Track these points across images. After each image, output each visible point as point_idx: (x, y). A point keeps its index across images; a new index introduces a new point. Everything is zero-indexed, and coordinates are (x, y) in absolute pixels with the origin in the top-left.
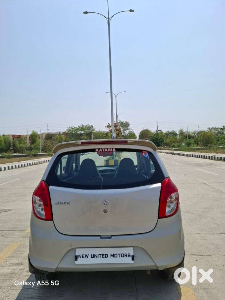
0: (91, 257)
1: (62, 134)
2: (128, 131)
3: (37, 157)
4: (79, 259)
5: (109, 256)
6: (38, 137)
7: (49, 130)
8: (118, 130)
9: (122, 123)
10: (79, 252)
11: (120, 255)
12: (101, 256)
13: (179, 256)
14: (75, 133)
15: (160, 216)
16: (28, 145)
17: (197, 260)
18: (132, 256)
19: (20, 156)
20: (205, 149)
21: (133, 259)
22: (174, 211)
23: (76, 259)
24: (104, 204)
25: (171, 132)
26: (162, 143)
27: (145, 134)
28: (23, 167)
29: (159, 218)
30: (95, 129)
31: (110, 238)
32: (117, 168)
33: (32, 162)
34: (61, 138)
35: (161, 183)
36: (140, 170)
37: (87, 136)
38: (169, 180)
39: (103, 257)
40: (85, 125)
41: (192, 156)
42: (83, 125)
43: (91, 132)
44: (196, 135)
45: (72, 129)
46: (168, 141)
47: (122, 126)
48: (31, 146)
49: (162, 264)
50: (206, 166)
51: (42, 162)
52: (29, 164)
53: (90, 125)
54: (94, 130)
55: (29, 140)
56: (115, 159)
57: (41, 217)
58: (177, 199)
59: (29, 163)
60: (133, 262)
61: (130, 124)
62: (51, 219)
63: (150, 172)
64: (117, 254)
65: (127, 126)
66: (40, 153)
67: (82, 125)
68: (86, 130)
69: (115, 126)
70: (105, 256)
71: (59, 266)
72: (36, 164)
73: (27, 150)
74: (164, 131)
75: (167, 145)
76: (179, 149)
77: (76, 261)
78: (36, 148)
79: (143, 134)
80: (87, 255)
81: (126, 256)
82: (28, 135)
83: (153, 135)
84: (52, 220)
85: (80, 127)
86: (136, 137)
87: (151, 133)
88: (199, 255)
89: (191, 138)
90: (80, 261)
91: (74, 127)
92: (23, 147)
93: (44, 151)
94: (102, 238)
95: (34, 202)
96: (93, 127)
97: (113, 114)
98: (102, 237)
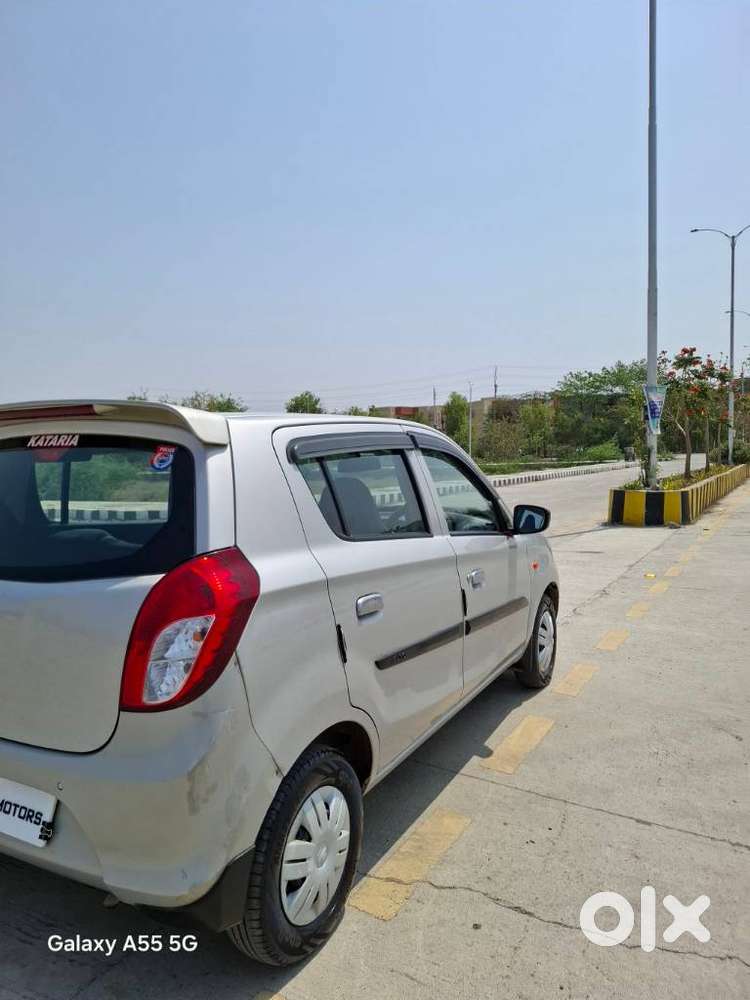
1: (544, 401)
6: (468, 413)
7: (498, 389)
14: (588, 396)
15: (124, 702)
17: (476, 926)
29: (123, 706)
34: (541, 413)
40: (628, 362)
42: (623, 362)
45: (581, 380)
55: (440, 423)
60: (42, 843)
67: (619, 362)
82: (438, 407)
85: (607, 373)
91: (586, 375)
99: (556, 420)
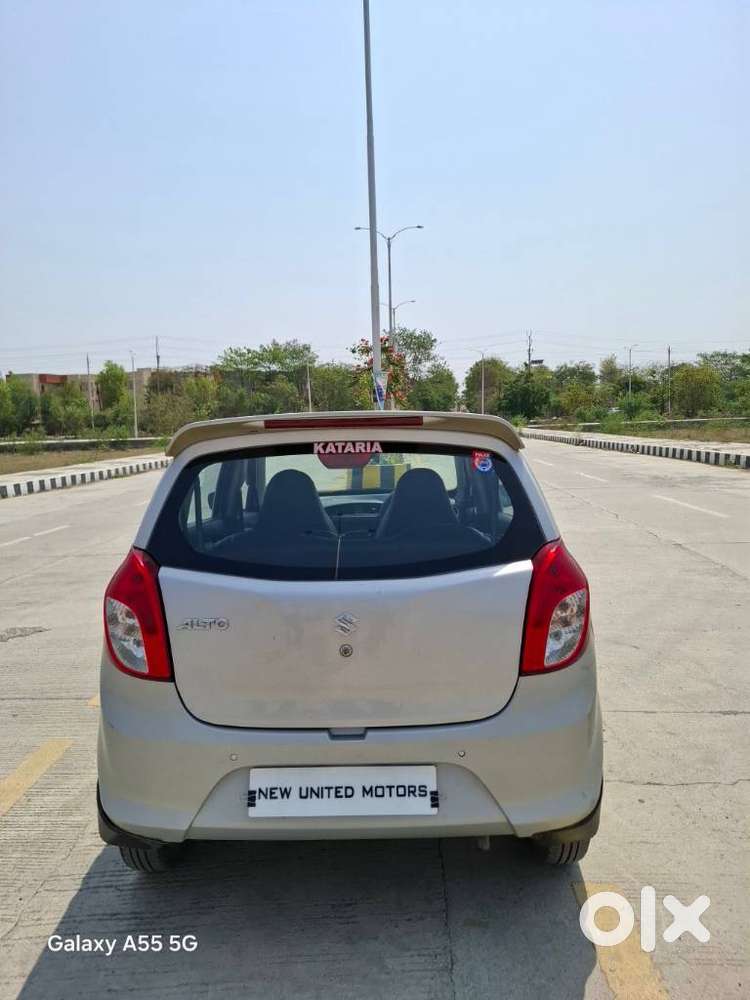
0: (298, 796)
1: (205, 374)
2: (428, 364)
3: (123, 450)
4: (260, 802)
5: (358, 792)
6: (126, 385)
7: (160, 360)
8: (393, 363)
9: (411, 336)
10: (259, 780)
11: (394, 790)
12: (333, 792)
13: (584, 796)
14: (248, 372)
15: (525, 668)
16: (94, 409)
17: (641, 801)
18: (432, 793)
19: (68, 447)
20: (686, 428)
21: (435, 803)
22: (572, 652)
23: (251, 802)
24: (342, 628)
25: (573, 369)
26: (544, 407)
27: (486, 373)
28: (79, 485)
29: (522, 672)
30: (317, 357)
31: (362, 736)
32: (390, 497)
33: (108, 468)
34: (204, 387)
35: (532, 559)
36: (463, 506)
37: (290, 381)
38: (561, 551)
39: (337, 796)
40: (282, 342)
41: (640, 450)
42: (277, 341)
43: (304, 368)
44: (657, 377)
45: (241, 355)
46: (562, 399)
47: (409, 348)
48: (102, 413)
49: (529, 816)
50: (687, 486)
51: (141, 469)
52: (97, 476)
53: (302, 342)
54: (312, 360)
55: (95, 392)
56: (386, 462)
57: (134, 668)
58: (585, 611)
59: (96, 472)
60: (435, 811)
61: (435, 340)
62: (168, 675)
63: (497, 516)
64: (382, 787)
65: (426, 349)
66: (134, 437)
67: (274, 341)
68: (288, 360)
69: (384, 350)
70: (343, 792)
71: (197, 824)
72: (122, 477)
73: (89, 426)
74: (552, 365)
75: (559, 411)
76: (598, 427)
77: (251, 808)
78: (120, 421)
79: (479, 374)
80: (286, 789)
81: (413, 792)
82: (92, 375)
83: (513, 379)
84: (172, 678)
85: (265, 350)
86: (457, 386)
87: (508, 371)
88: (649, 783)
89: (640, 389)
90: (264, 808)
91: (245, 351)
92: (76, 415)
93: (148, 429)
94: (334, 737)
95: (109, 620)
96: (312, 350)
97: (378, 307)
98: (334, 735)
99: (218, 394)
